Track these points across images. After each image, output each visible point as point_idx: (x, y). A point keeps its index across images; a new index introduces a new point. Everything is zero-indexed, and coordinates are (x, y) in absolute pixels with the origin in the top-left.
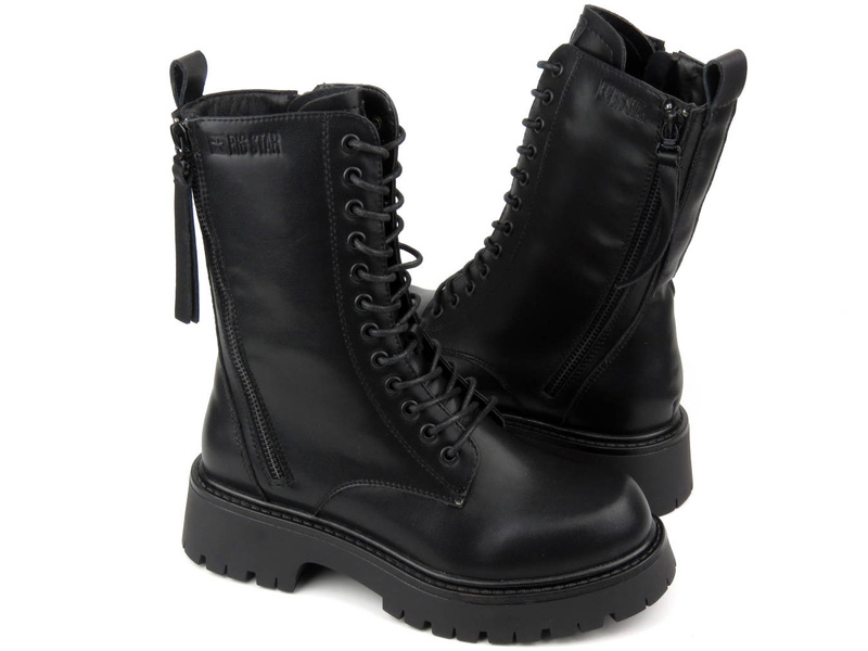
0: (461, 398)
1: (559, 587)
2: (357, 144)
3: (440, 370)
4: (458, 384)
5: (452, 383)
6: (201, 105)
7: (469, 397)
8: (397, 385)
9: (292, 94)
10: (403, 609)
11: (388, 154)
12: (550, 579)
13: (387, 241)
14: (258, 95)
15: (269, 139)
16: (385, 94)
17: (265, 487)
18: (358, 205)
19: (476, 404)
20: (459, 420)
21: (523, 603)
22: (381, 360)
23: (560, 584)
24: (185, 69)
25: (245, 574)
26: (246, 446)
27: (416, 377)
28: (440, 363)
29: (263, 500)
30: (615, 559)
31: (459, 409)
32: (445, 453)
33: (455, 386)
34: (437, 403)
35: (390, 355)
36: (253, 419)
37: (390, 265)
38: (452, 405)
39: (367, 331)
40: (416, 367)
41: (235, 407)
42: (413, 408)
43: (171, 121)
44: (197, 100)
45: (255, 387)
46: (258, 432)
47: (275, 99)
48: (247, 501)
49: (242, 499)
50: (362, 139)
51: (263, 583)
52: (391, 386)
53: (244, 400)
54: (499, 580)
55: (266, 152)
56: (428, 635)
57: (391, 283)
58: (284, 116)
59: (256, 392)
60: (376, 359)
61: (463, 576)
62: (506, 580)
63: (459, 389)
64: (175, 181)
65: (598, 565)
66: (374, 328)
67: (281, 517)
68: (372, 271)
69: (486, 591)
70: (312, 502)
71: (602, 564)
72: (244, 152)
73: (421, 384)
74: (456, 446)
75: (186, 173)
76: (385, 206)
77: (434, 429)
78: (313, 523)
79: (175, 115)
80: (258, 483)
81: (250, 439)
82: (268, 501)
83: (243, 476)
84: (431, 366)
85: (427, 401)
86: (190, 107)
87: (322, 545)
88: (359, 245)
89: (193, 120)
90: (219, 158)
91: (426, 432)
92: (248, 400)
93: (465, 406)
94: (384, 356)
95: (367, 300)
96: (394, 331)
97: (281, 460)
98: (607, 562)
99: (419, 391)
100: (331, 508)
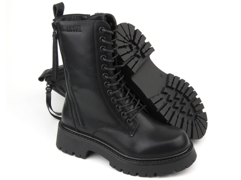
0: (135, 105)
1: (160, 161)
2: (104, 30)
3: (129, 96)
4: (134, 101)
5: (132, 100)
6: (62, 18)
7: (137, 105)
8: (115, 100)
9: (88, 16)
10: (115, 165)
11: (113, 33)
12: (157, 159)
13: (113, 58)
14: (79, 15)
15: (79, 28)
16: (113, 16)
17: (78, 128)
18: (104, 48)
19: (139, 107)
20: (133, 111)
21: (149, 165)
22: (110, 93)
23: (160, 160)
24: (57, 7)
25: (72, 153)
26: (73, 116)
27: (121, 98)
28: (129, 95)
29: (77, 132)
30: (177, 154)
31: (134, 108)
32: (129, 120)
33: (133, 101)
34: (127, 106)
35: (113, 91)
36: (75, 108)
37: (113, 65)
38: (132, 107)
39: (106, 84)
40: (121, 95)
41: (70, 105)
42: (119, 107)
43: (52, 22)
44: (61, 16)
45: (75, 99)
46: (76, 112)
47: (84, 16)
48: (73, 132)
49: (71, 131)
50: (105, 29)
51: (77, 156)
52: (113, 100)
53: (72, 103)
54: (142, 158)
55: (78, 31)
56: (122, 173)
57: (113, 71)
58: (83, 21)
59: (76, 100)
60: (109, 92)
61: (132, 157)
62: (144, 158)
63: (134, 102)
64: (53, 39)
65: (172, 155)
66: (108, 83)
67: (82, 137)
68: (108, 67)
69: (138, 161)
70: (91, 133)
71: (173, 155)
72: (72, 31)
73: (122, 100)
74: (132, 119)
75: (56, 37)
76: (112, 48)
77: (125, 113)
78: (91, 139)
79: (54, 20)
80: (76, 127)
81: (74, 114)
82: (79, 132)
83: (72, 125)
84: (126, 95)
85: (124, 105)
86: (59, 18)
87: (93, 145)
88: (104, 59)
89: (58, 22)
90: (65, 33)
91: (123, 114)
92: (74, 103)
93: (136, 107)
94: (111, 92)
95: (106, 75)
96: (114, 84)
97: (82, 121)
98: (174, 155)
99: (121, 102)
100: (96, 135)
